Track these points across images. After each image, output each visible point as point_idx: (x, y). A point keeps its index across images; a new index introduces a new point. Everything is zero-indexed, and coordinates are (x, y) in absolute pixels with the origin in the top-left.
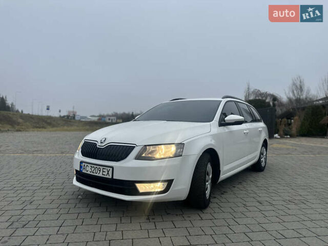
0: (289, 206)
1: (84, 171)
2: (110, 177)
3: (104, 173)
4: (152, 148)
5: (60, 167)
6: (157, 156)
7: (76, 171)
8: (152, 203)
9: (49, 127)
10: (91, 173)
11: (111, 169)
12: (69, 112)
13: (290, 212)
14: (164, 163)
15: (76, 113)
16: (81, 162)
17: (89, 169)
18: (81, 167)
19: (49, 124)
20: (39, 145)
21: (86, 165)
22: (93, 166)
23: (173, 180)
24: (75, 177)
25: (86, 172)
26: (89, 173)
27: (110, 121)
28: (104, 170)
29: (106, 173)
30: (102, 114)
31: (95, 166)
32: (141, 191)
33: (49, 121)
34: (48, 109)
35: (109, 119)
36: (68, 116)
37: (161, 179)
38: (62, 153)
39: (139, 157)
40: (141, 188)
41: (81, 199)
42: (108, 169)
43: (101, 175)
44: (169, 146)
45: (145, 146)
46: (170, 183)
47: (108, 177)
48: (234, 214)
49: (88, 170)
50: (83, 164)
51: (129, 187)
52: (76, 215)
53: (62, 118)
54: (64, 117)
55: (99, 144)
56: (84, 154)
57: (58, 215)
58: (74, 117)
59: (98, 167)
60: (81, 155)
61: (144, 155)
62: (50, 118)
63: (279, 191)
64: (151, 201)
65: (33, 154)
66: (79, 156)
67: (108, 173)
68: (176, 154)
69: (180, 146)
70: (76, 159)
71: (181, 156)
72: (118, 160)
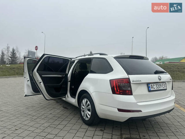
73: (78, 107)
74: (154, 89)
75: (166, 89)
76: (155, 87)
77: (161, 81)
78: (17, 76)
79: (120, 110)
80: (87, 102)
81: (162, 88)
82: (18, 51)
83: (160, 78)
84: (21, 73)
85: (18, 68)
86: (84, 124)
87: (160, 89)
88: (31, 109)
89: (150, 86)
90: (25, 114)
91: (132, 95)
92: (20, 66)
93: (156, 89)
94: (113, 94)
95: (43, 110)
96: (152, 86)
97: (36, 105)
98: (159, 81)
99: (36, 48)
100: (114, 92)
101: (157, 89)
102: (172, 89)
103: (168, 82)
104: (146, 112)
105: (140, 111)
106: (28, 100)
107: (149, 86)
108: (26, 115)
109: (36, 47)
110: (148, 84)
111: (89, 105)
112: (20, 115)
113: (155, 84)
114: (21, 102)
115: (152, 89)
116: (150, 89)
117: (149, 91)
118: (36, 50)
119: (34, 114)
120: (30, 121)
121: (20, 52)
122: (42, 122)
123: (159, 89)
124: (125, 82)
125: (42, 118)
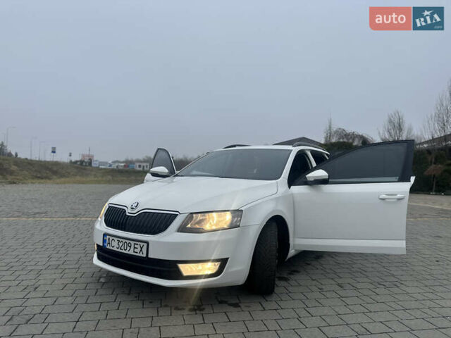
0: (377, 291)
1: (108, 247)
2: (145, 255)
3: (136, 250)
4: (200, 217)
5: (74, 236)
6: (207, 227)
7: (98, 246)
8: (200, 289)
9: (55, 177)
10: (119, 250)
11: (145, 245)
12: (83, 156)
13: (378, 298)
14: (216, 237)
15: (93, 156)
16: (105, 235)
17: (115, 244)
18: (104, 241)
19: (55, 173)
20: (43, 205)
21: (111, 238)
22: (121, 240)
23: (228, 258)
24: (96, 255)
25: (111, 248)
26: (115, 249)
27: (141, 169)
28: (136, 246)
29: (138, 250)
30: (130, 159)
31: (124, 241)
32: (185, 273)
33: (55, 169)
34: (54, 152)
35: (140, 166)
36: (82, 162)
37: (213, 258)
38: (75, 216)
39: (182, 229)
40: (186, 269)
41: (104, 283)
42: (142, 244)
43: (131, 252)
44: (222, 213)
45: (191, 213)
46: (223, 262)
47: (141, 255)
48: (307, 302)
49: (114, 246)
50: (108, 237)
51: (169, 268)
52: (98, 305)
53: (73, 163)
54: (76, 162)
55: (128, 211)
56: (109, 223)
57: (74, 306)
58: (90, 163)
59: (128, 242)
60: (104, 225)
61: (189, 226)
62: (56, 164)
63: (365, 269)
64: (198, 288)
65: (34, 217)
66: (101, 226)
67: (141, 250)
68: (231, 223)
69: (238, 213)
70: (98, 230)
71: (239, 226)
72: (154, 233)
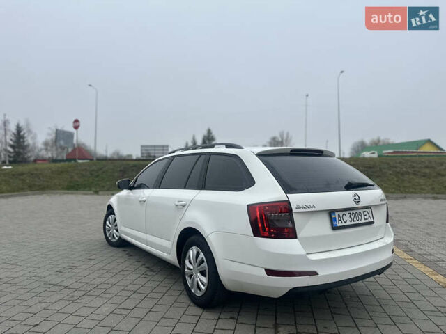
73: (178, 265)
74: (344, 224)
75: (373, 223)
76: (347, 219)
77: (360, 205)
78: (29, 192)
79: (270, 272)
80: (198, 254)
81: (363, 221)
82: (30, 131)
83: (357, 198)
84: (40, 186)
85: (32, 174)
86: (192, 304)
87: (359, 222)
88: (70, 274)
89: (335, 218)
90: (56, 285)
91: (296, 238)
92: (36, 170)
93: (348, 223)
94: (254, 236)
95: (97, 275)
96: (341, 216)
97: (81, 263)
98: (355, 205)
99: (76, 124)
100: (257, 232)
101: (353, 223)
102: (387, 222)
103: (376, 206)
104: (328, 274)
105: (315, 273)
106: (60, 253)
107: (333, 216)
108: (57, 288)
109: (76, 121)
110: (331, 213)
111: (202, 262)
112: (43, 289)
113: (346, 213)
114: (42, 258)
115: (340, 224)
116: (335, 223)
117: (335, 228)
118: (76, 128)
119: (77, 285)
120: (68, 303)
121: (35, 134)
122: (98, 302)
123: (357, 222)
124: (281, 209)
125: (96, 293)
